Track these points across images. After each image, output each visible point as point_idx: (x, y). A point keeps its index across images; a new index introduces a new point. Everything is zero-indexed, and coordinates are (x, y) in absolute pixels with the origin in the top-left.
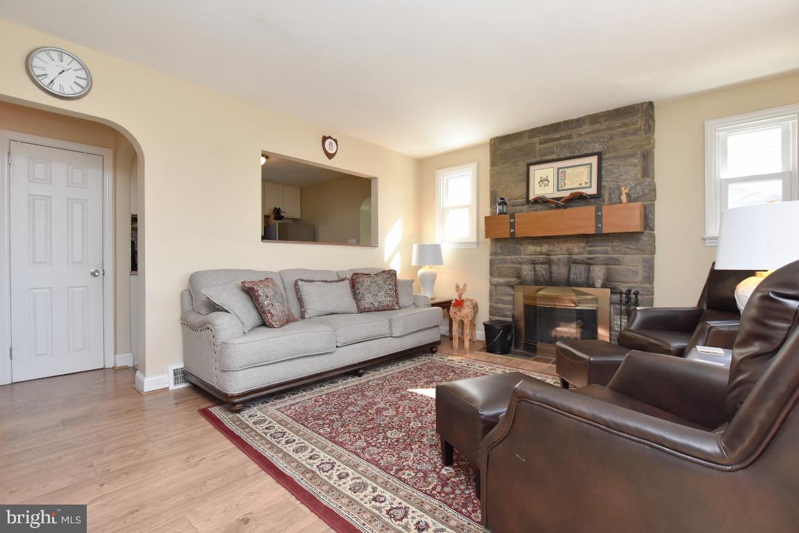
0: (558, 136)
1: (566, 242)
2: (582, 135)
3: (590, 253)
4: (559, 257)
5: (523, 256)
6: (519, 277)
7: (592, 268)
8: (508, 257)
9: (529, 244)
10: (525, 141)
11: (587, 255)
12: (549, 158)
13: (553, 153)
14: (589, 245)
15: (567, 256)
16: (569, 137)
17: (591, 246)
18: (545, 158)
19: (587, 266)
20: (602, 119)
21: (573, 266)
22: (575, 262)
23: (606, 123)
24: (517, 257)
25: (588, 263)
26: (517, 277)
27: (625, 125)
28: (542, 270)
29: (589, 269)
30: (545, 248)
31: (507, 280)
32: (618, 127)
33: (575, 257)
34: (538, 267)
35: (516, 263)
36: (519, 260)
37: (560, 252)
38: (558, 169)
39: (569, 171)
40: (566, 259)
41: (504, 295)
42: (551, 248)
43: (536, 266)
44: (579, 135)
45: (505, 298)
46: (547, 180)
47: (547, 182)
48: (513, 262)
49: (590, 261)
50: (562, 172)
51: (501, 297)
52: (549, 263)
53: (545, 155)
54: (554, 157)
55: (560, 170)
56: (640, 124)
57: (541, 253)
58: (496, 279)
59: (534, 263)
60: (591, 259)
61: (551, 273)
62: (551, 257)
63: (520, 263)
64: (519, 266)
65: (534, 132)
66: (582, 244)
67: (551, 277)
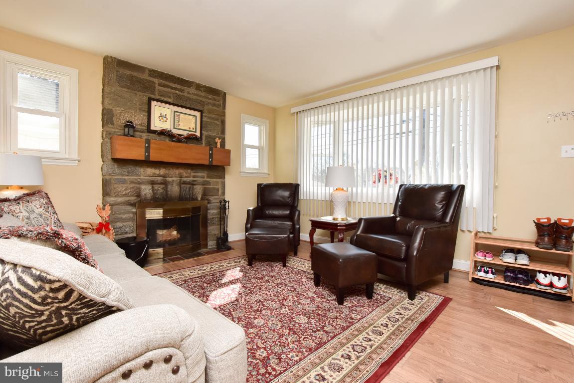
0: (174, 86)
1: (178, 168)
2: (190, 94)
3: (194, 177)
4: (174, 179)
5: (142, 177)
6: (139, 195)
7: (195, 187)
8: (126, 178)
9: (148, 167)
10: (145, 76)
11: (191, 179)
12: (167, 99)
13: (170, 97)
14: (194, 171)
15: (178, 178)
16: (182, 91)
17: (194, 173)
18: (162, 98)
19: (191, 186)
20: (202, 89)
21: (183, 186)
22: (185, 183)
23: (204, 93)
24: (135, 177)
25: (192, 184)
26: (136, 196)
27: (214, 99)
28: (160, 189)
29: (193, 188)
30: (162, 171)
31: (127, 199)
32: (211, 99)
33: (185, 179)
34: (156, 187)
35: (135, 183)
36: (139, 180)
37: (174, 176)
38: (175, 112)
39: (182, 116)
40: (179, 181)
41: (124, 213)
42: (167, 172)
43: (154, 186)
44: (189, 93)
45: (124, 216)
46: (165, 117)
47: (165, 119)
48: (132, 182)
49: (195, 183)
50: (177, 115)
51: (119, 216)
52: (165, 183)
53: (163, 96)
54: (171, 100)
55: (176, 113)
56: (221, 102)
57: (159, 176)
58: (112, 199)
59: (153, 183)
60: (195, 181)
61: (167, 191)
62: (167, 179)
63: (140, 183)
64: (138, 186)
65: (154, 73)
66: (189, 171)
67: (167, 195)
